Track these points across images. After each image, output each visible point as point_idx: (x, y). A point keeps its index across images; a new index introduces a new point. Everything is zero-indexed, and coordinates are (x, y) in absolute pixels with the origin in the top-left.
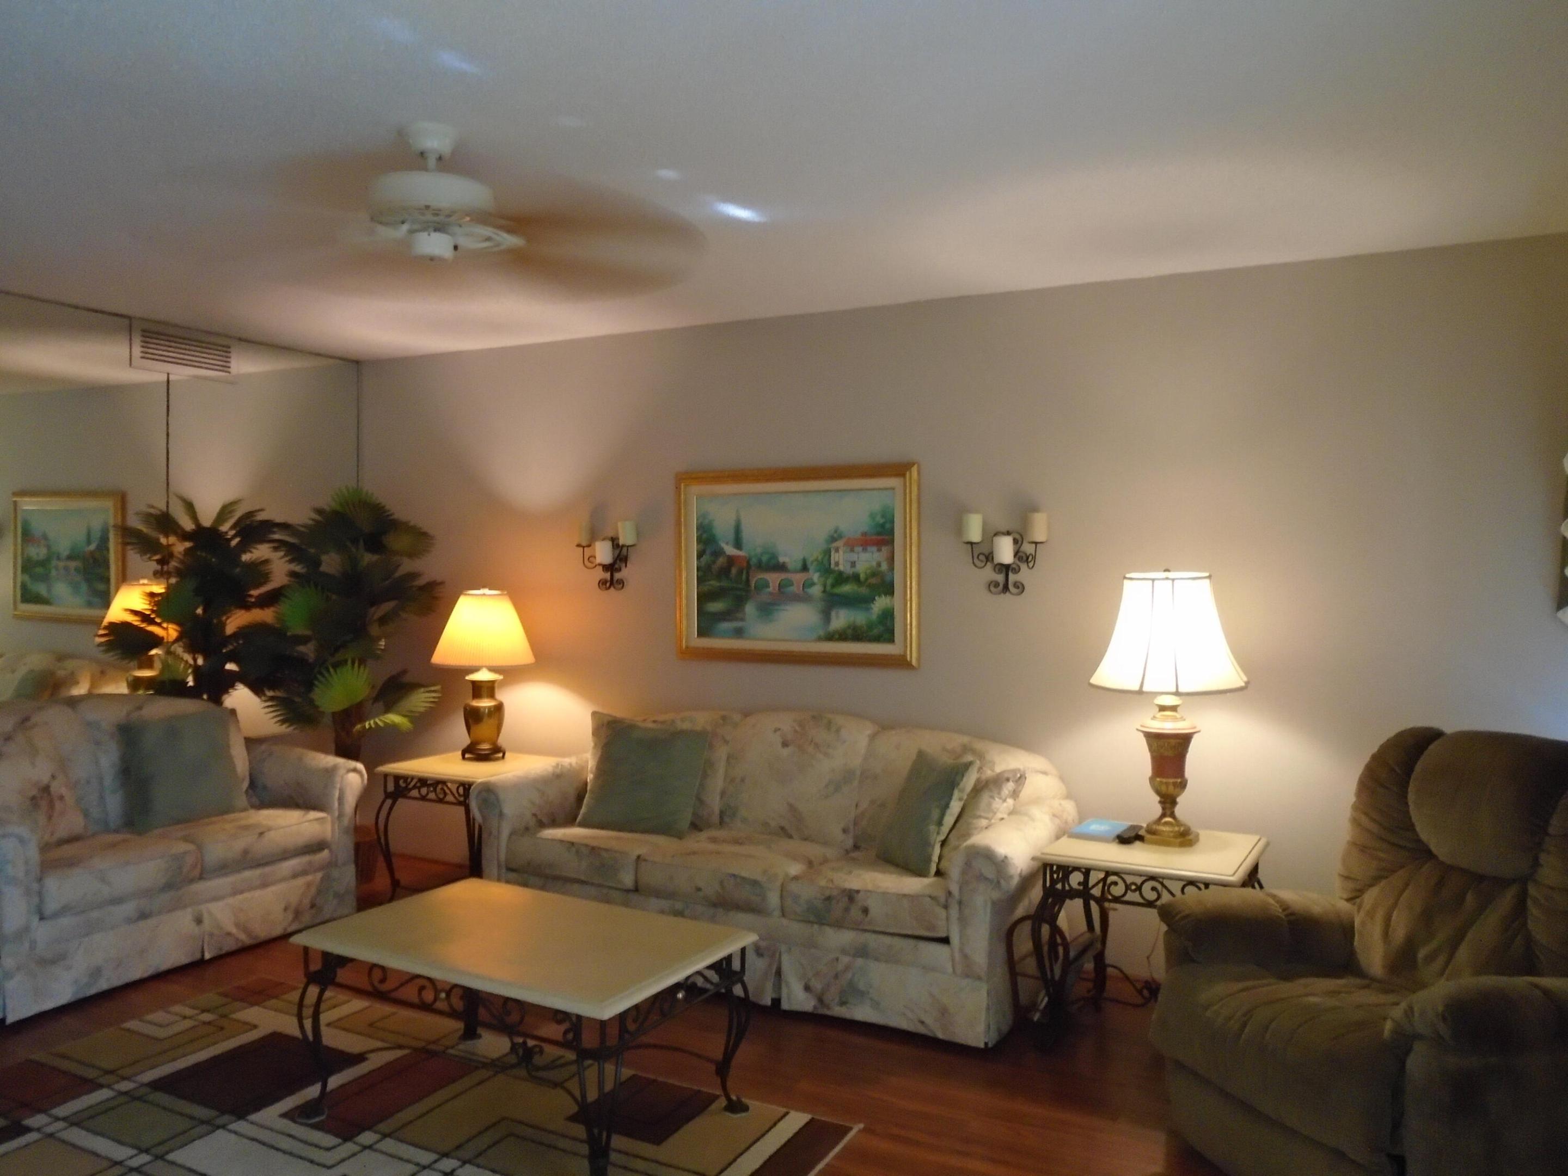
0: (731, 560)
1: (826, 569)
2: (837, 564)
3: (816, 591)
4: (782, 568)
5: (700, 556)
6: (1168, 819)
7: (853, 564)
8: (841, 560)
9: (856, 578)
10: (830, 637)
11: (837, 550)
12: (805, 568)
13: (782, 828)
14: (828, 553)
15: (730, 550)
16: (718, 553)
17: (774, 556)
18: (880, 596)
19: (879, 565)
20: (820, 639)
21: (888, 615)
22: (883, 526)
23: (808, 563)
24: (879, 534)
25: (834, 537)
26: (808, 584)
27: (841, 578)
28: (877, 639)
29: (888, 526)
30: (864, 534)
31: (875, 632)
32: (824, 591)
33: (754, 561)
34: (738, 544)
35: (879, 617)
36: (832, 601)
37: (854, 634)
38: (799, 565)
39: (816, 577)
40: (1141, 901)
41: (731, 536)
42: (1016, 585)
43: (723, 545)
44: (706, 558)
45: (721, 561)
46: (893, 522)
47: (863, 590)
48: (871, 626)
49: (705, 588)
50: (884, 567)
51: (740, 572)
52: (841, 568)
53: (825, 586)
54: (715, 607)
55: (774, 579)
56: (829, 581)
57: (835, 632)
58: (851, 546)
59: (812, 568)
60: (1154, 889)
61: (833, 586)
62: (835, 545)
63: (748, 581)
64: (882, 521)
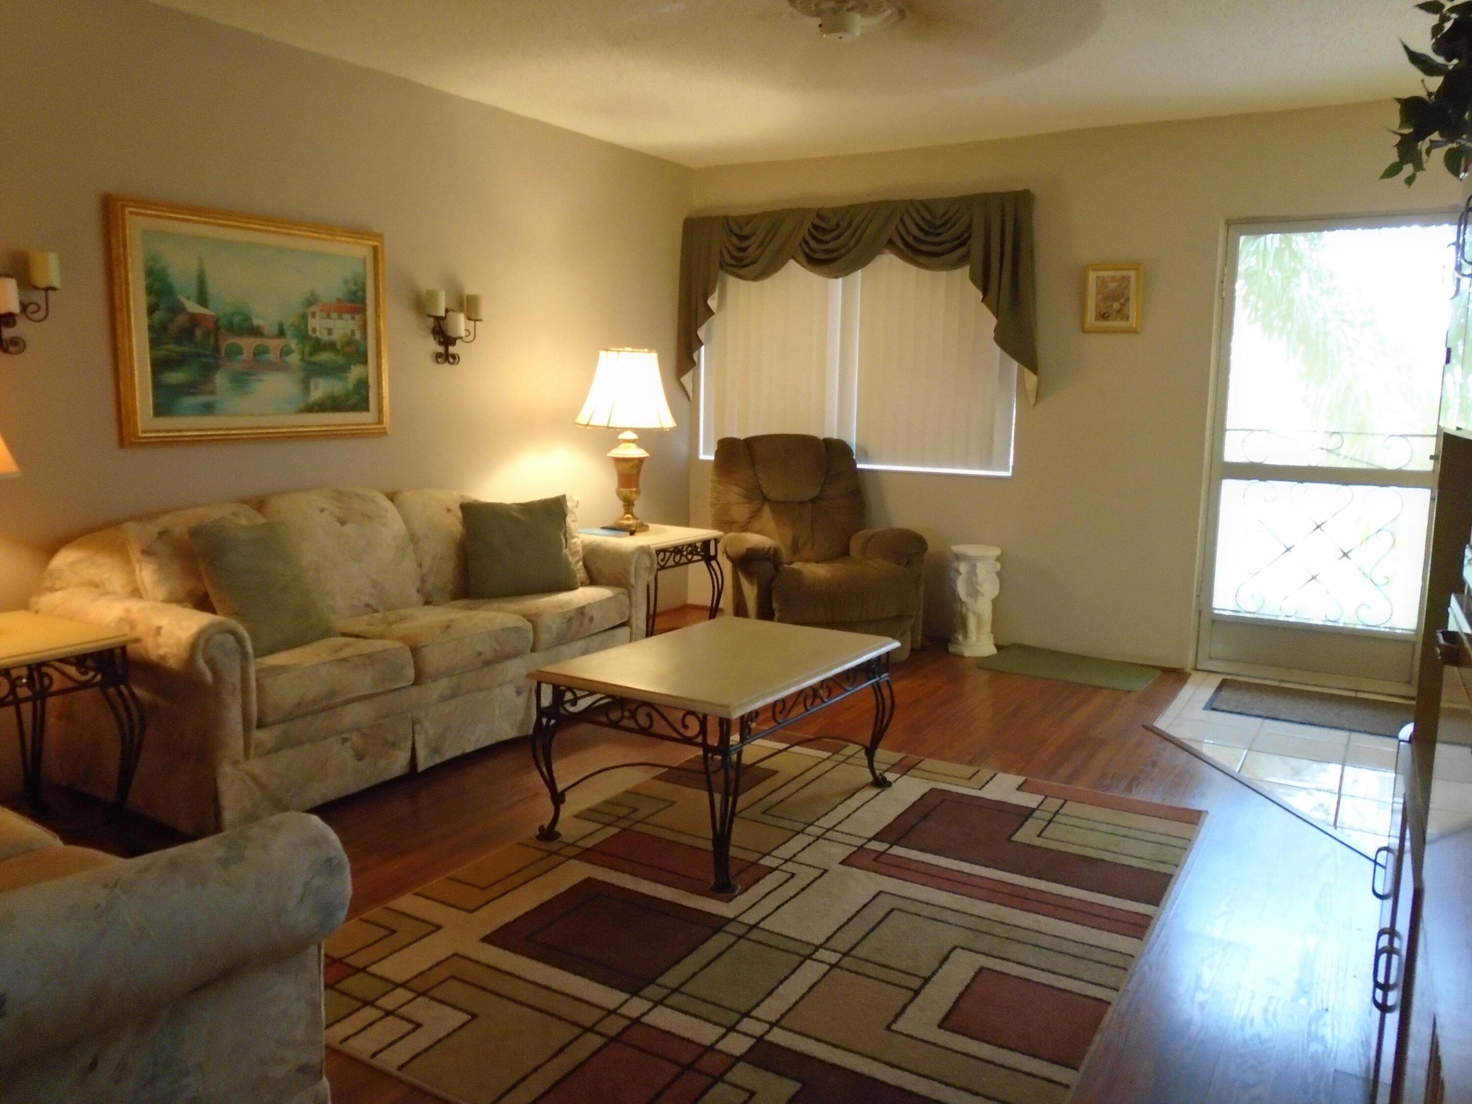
0: (195, 320)
1: (303, 336)
2: (314, 330)
3: (294, 359)
4: (256, 332)
5: (151, 310)
6: (629, 516)
7: (330, 331)
8: (318, 326)
9: (331, 346)
10: (310, 409)
11: (313, 315)
12: (281, 333)
14: (304, 317)
15: (193, 307)
16: (177, 309)
17: (247, 318)
18: (355, 365)
19: (353, 333)
20: (301, 411)
21: (362, 385)
22: (355, 293)
23: (285, 327)
24: (352, 301)
25: (312, 300)
26: (286, 351)
27: (318, 346)
28: (354, 408)
29: (360, 294)
30: (339, 300)
31: (351, 402)
32: (303, 359)
33: (223, 323)
34: (203, 300)
35: (354, 386)
37: (333, 405)
38: (275, 330)
39: (293, 344)
41: (193, 290)
42: (454, 356)
43: (183, 300)
44: (158, 315)
45: (180, 320)
46: (364, 290)
47: (340, 359)
48: (348, 395)
49: (161, 353)
50: (358, 336)
51: (207, 335)
52: (318, 334)
53: (303, 353)
54: (176, 377)
55: (247, 344)
56: (307, 349)
57: (315, 404)
58: (328, 312)
59: (289, 333)
61: (311, 354)
62: (313, 309)
63: (217, 349)
64: (354, 288)
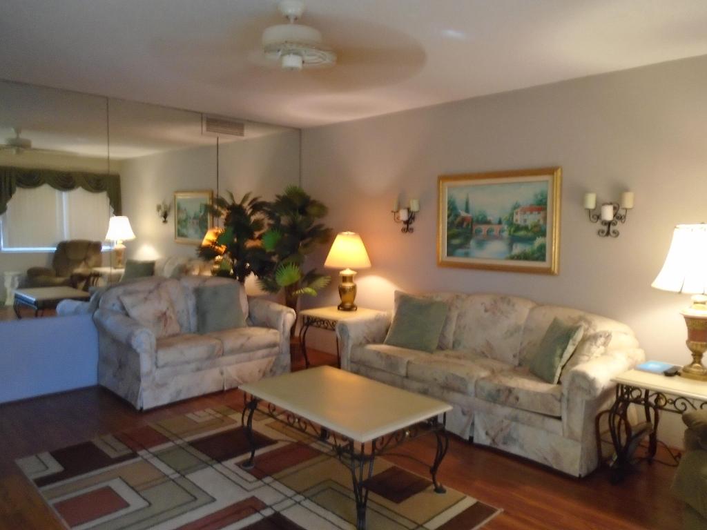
0: (464, 219)
1: (510, 223)
2: (517, 220)
3: (506, 234)
4: (488, 223)
5: (449, 216)
6: (697, 365)
7: (525, 221)
8: (519, 219)
9: (526, 228)
10: (512, 258)
11: (517, 214)
12: (500, 223)
13: (483, 353)
14: (512, 215)
15: (463, 214)
16: (457, 215)
17: (485, 217)
18: (539, 237)
19: (539, 221)
20: (507, 259)
21: (542, 248)
22: (541, 201)
23: (502, 220)
24: (539, 205)
25: (516, 207)
26: (501, 231)
27: (518, 228)
28: (537, 259)
29: (544, 201)
30: (531, 205)
31: (536, 255)
32: (510, 234)
33: (475, 219)
34: (467, 210)
35: (538, 248)
36: (513, 240)
37: (525, 257)
38: (497, 221)
39: (505, 227)
40: (675, 409)
41: (464, 207)
42: (614, 232)
43: (460, 211)
44: (451, 218)
45: (458, 219)
46: (546, 198)
47: (530, 234)
48: (533, 253)
49: (451, 232)
50: (542, 222)
51: (468, 225)
52: (519, 222)
53: (510, 231)
54: (456, 242)
55: (484, 228)
56: (512, 230)
57: (515, 255)
58: (524, 211)
59: (504, 222)
60: (683, 404)
61: (515, 231)
62: (516, 210)
63: (472, 230)
64: (541, 198)
